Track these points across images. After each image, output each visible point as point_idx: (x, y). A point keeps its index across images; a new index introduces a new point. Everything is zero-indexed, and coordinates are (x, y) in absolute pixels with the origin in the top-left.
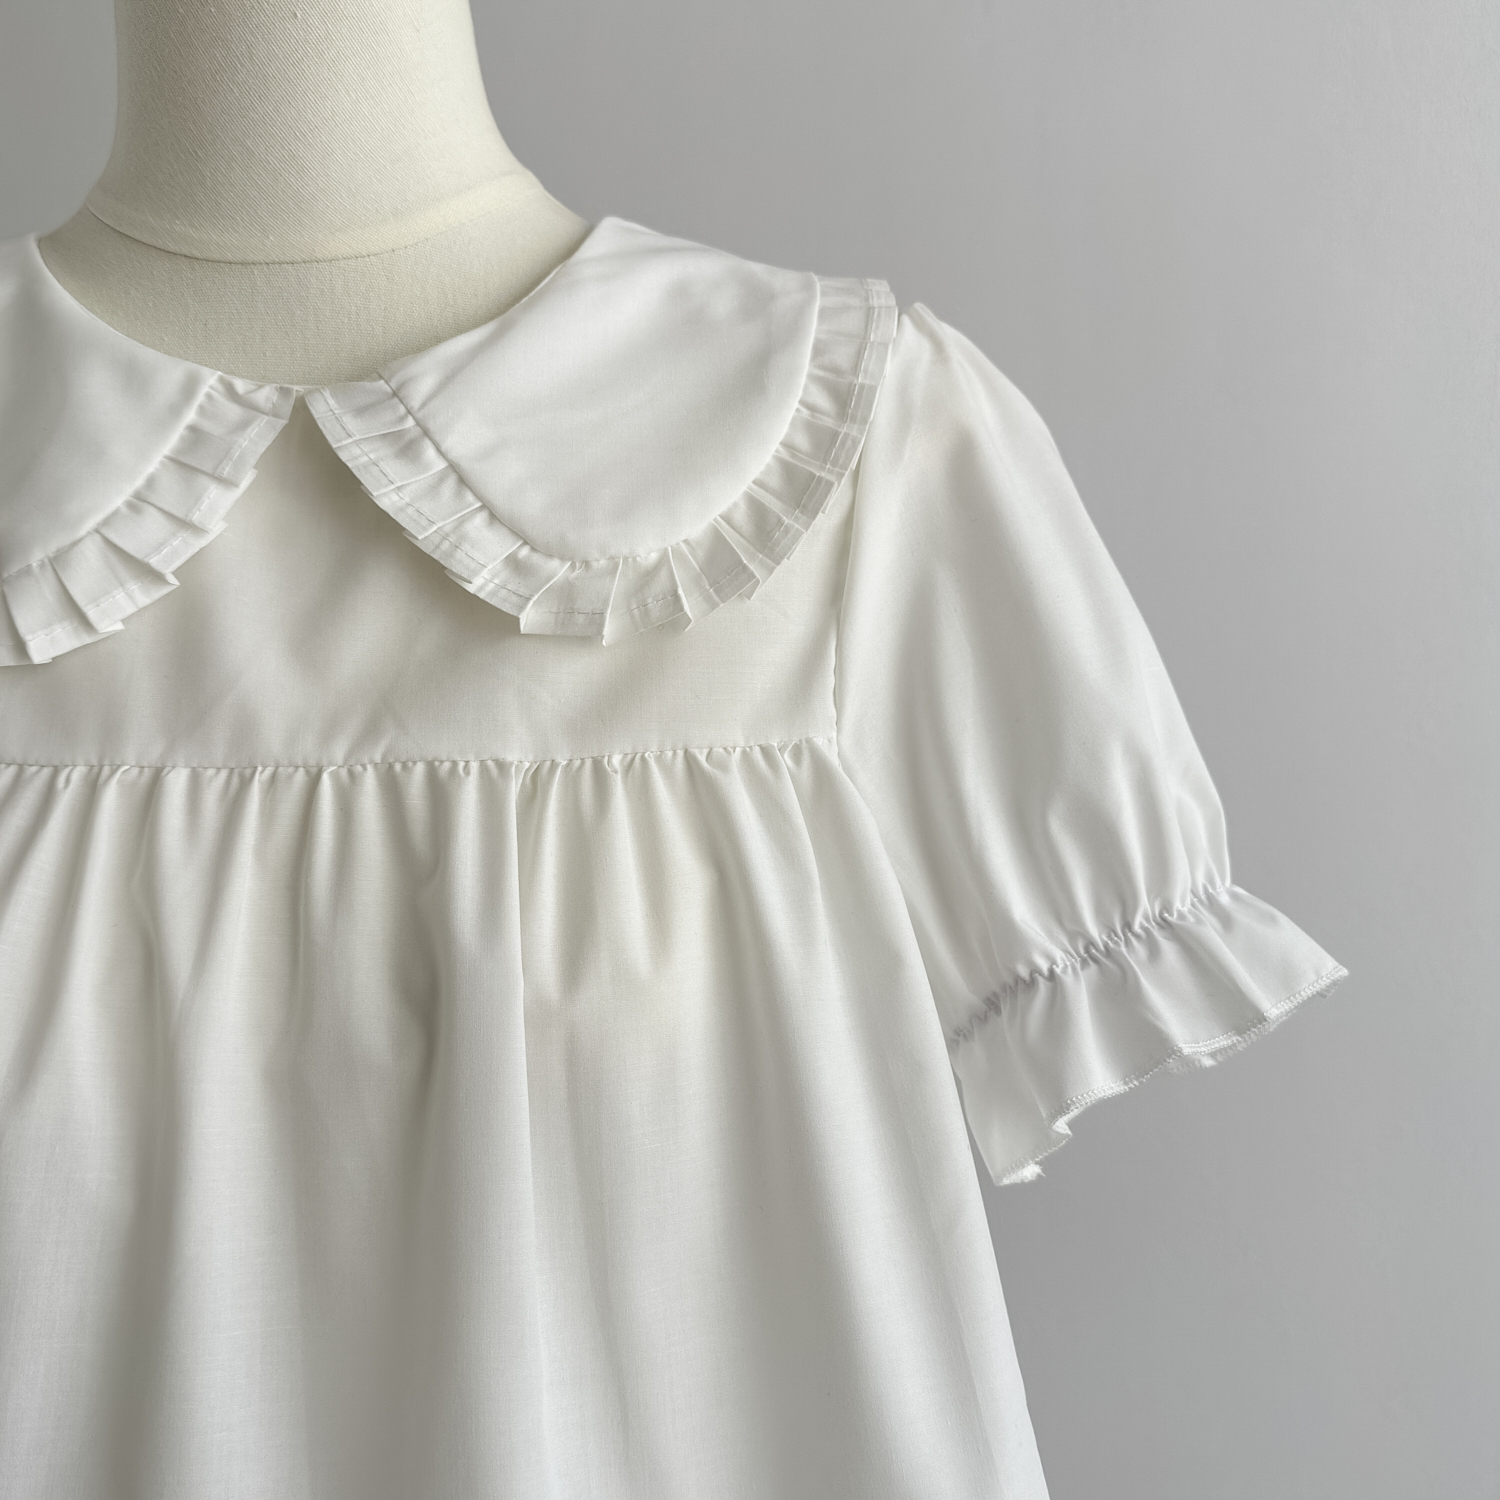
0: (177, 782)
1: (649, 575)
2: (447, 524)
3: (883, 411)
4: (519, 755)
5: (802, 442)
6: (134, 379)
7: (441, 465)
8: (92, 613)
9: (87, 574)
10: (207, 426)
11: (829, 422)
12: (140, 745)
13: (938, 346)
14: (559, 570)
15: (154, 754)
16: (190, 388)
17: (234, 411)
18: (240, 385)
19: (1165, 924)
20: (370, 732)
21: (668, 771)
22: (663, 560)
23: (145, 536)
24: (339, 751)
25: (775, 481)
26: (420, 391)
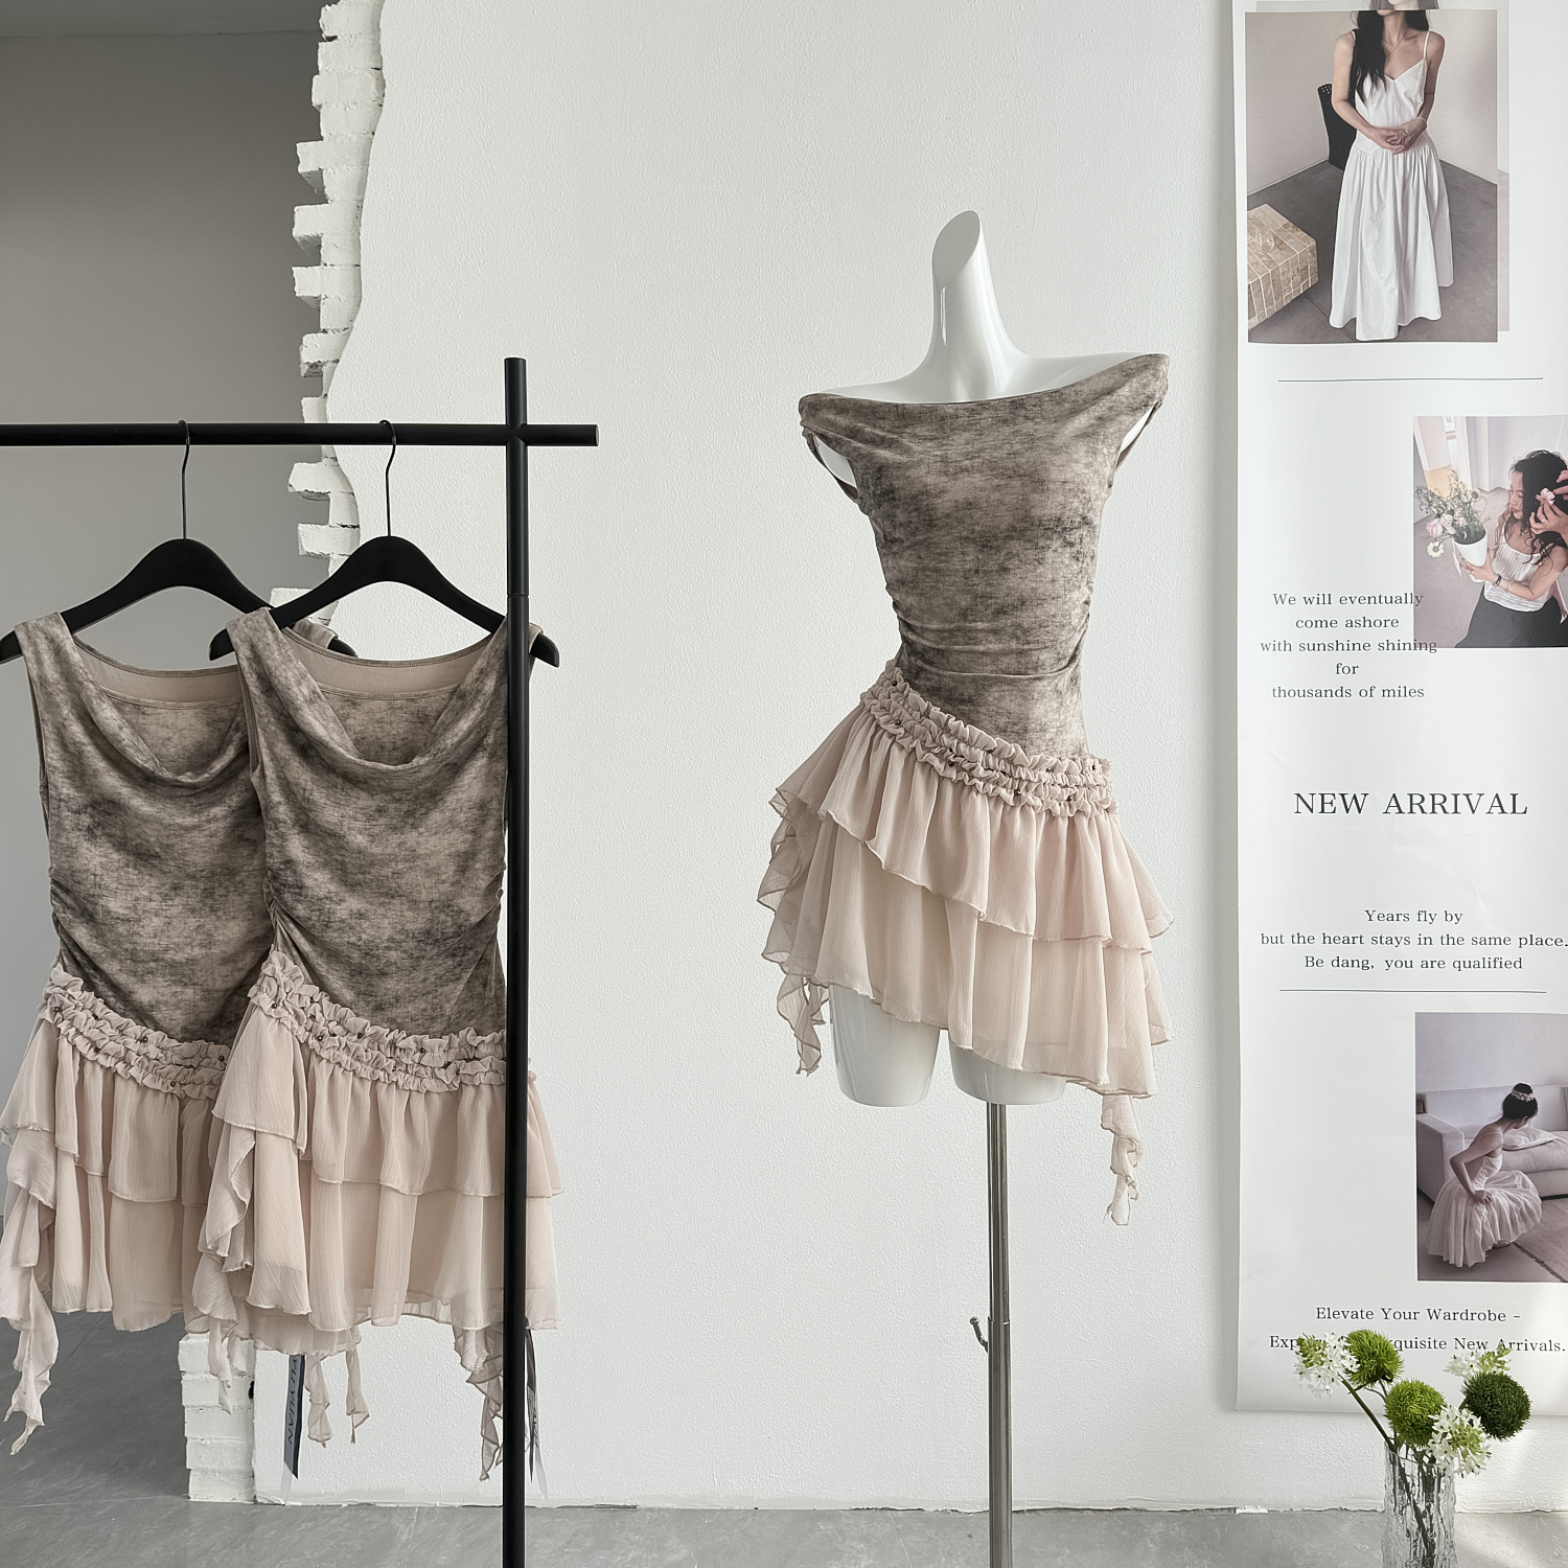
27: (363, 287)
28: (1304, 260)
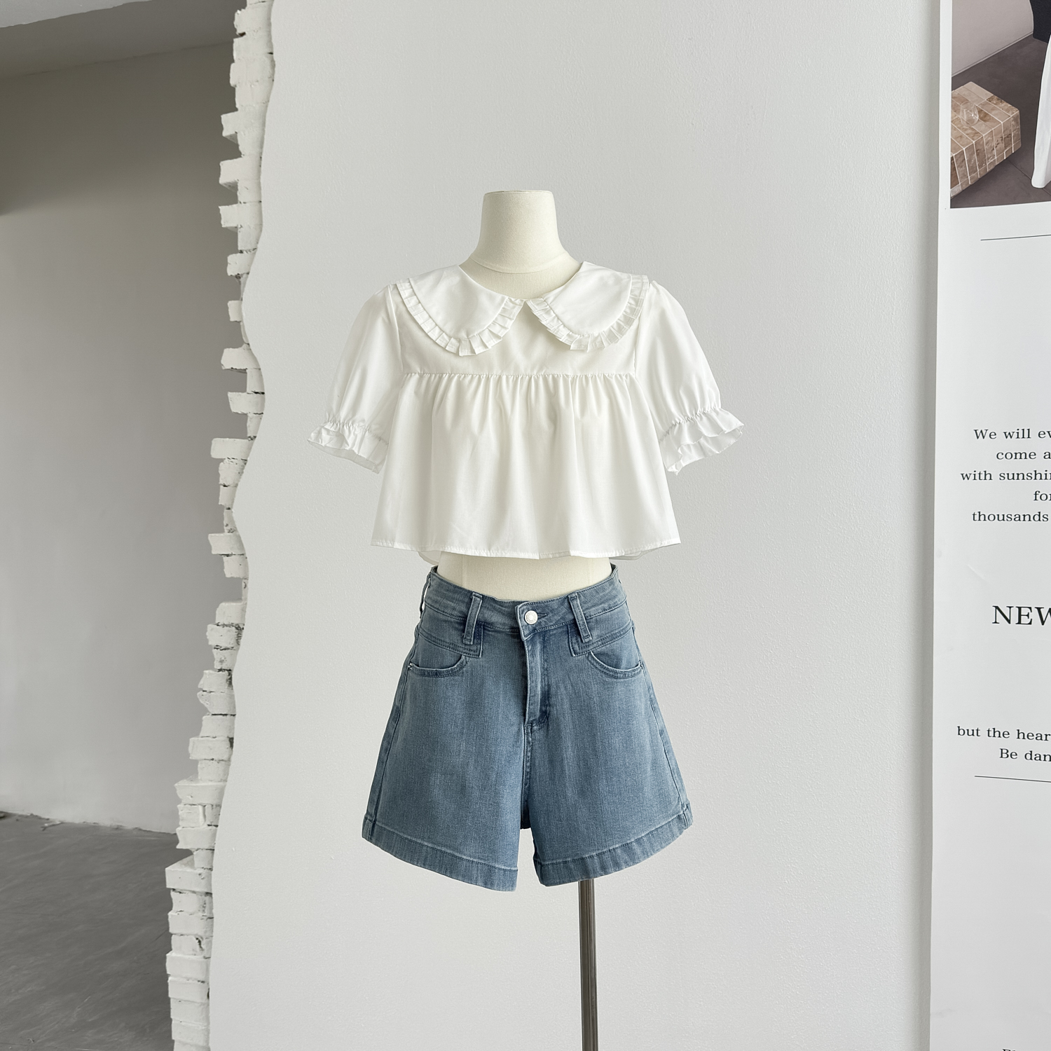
0: (504, 378)
1: (597, 338)
2: (556, 327)
3: (645, 305)
4: (570, 374)
5: (628, 311)
6: (491, 298)
7: (554, 315)
8: (487, 344)
9: (486, 336)
10: (506, 307)
11: (634, 307)
12: (496, 371)
13: (658, 290)
14: (578, 337)
15: (499, 373)
16: (503, 300)
17: (511, 305)
18: (513, 300)
19: (704, 413)
20: (541, 369)
21: (600, 378)
22: (599, 335)
23: (496, 329)
24: (535, 372)
25: (622, 319)
26: (549, 301)
27: (263, 217)
28: (1007, 129)
